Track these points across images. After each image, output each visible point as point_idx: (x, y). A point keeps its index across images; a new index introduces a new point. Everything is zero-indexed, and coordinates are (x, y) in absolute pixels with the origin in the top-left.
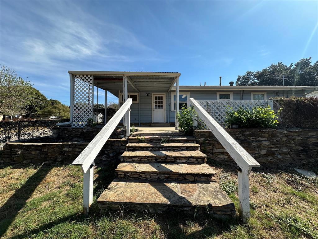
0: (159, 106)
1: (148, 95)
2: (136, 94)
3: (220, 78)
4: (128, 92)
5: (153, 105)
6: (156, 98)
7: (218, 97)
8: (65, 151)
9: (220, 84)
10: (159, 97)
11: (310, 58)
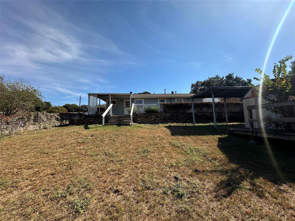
0: (128, 106)
1: (122, 101)
2: (116, 100)
3: (165, 89)
4: (111, 99)
5: (125, 106)
6: (126, 102)
7: (159, 101)
8: (91, 121)
9: (165, 93)
10: (128, 102)
11: (233, 73)
